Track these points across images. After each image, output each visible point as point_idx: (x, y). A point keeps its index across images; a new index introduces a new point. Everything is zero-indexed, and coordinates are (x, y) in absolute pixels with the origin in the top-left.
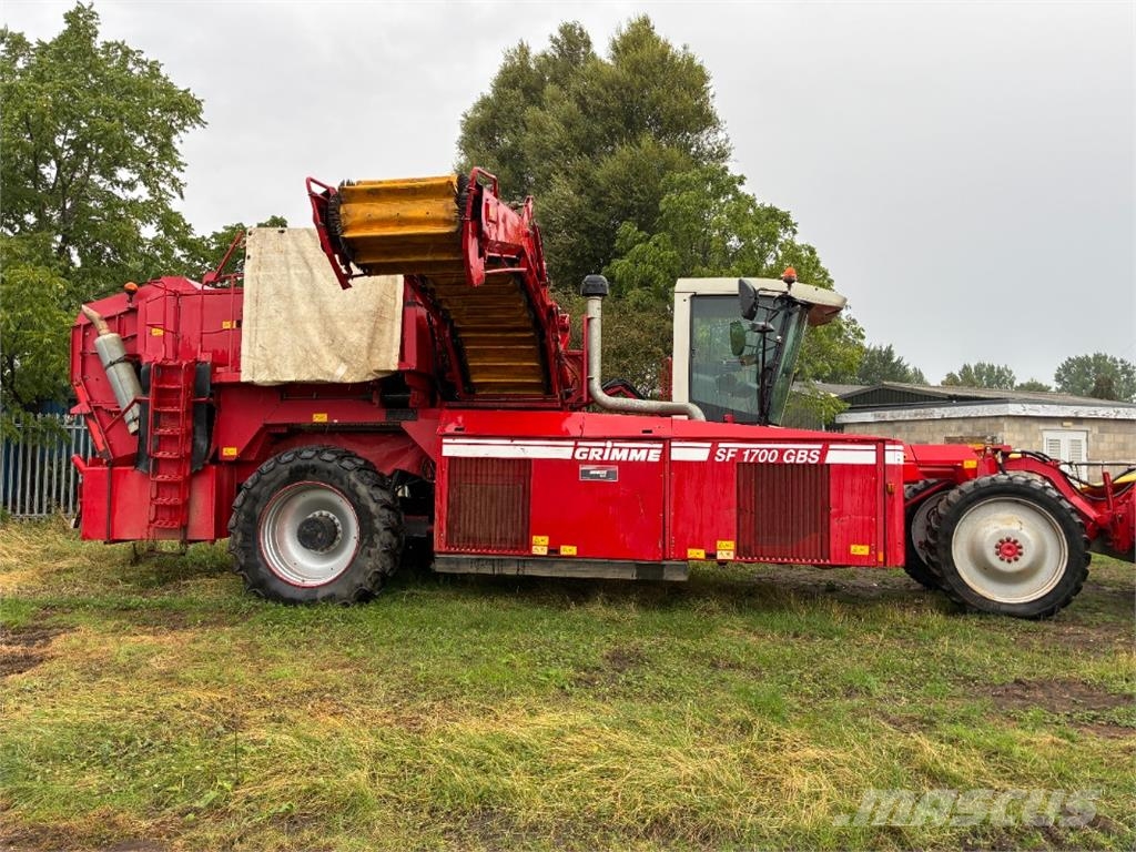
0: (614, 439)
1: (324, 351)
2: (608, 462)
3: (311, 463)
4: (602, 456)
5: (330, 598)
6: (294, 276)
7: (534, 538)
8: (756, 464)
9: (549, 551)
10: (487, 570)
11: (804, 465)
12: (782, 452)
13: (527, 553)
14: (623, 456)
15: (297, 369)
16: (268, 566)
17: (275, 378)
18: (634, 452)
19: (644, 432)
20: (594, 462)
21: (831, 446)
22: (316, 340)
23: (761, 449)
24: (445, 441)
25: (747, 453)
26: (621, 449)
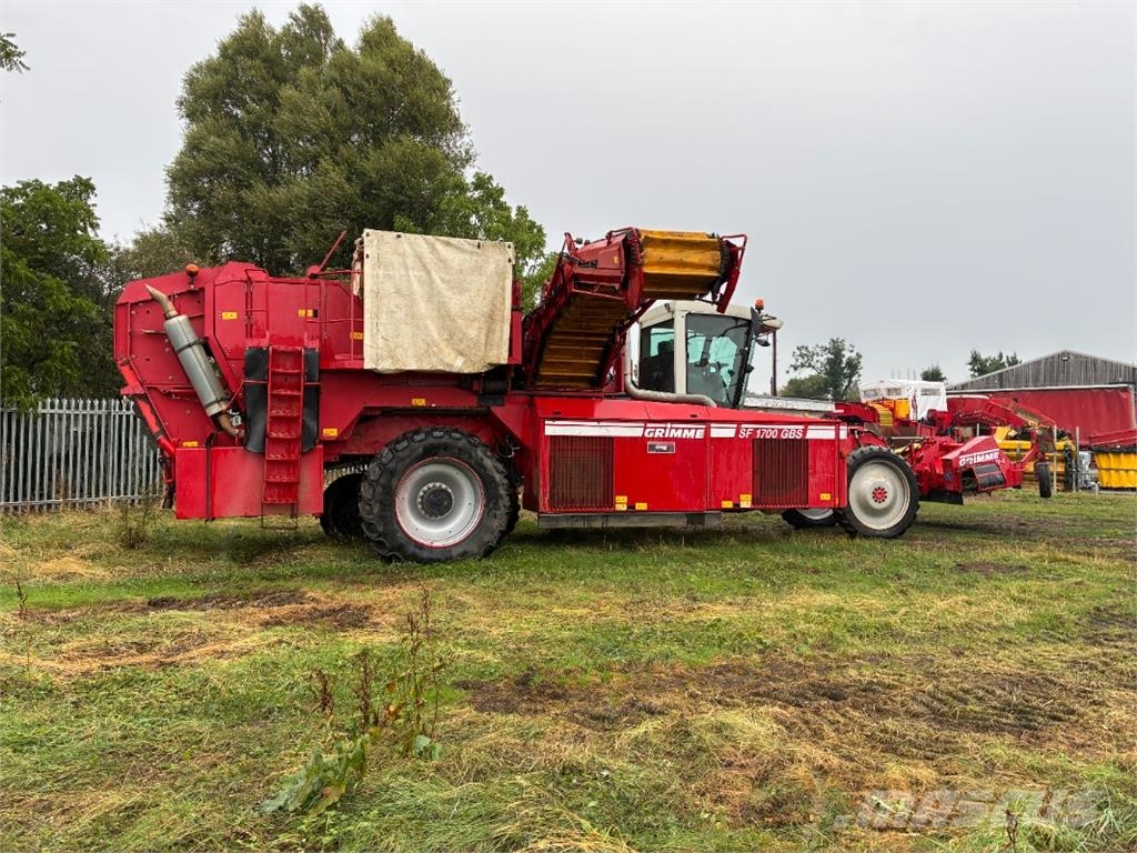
0: (673, 421)
1: (442, 345)
2: (668, 439)
3: (443, 440)
4: (664, 435)
5: (464, 555)
6: (412, 278)
7: (617, 497)
8: (765, 439)
9: (628, 507)
10: (579, 525)
11: (793, 440)
12: (780, 431)
13: (611, 510)
14: (678, 434)
15: (419, 359)
16: (403, 531)
17: (398, 367)
18: (686, 431)
19: (692, 416)
20: (659, 439)
21: (810, 427)
22: (435, 334)
23: (768, 429)
24: (546, 422)
25: (759, 432)
26: (677, 429)
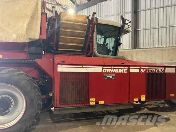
0: (114, 66)
2: (113, 73)
4: (111, 71)
7: (91, 99)
8: (150, 73)
9: (96, 103)
11: (160, 73)
12: (156, 69)
13: (89, 104)
14: (116, 71)
19: (122, 64)
20: (108, 73)
21: (166, 68)
23: (151, 69)
24: (58, 66)
25: (148, 70)
26: (116, 69)
